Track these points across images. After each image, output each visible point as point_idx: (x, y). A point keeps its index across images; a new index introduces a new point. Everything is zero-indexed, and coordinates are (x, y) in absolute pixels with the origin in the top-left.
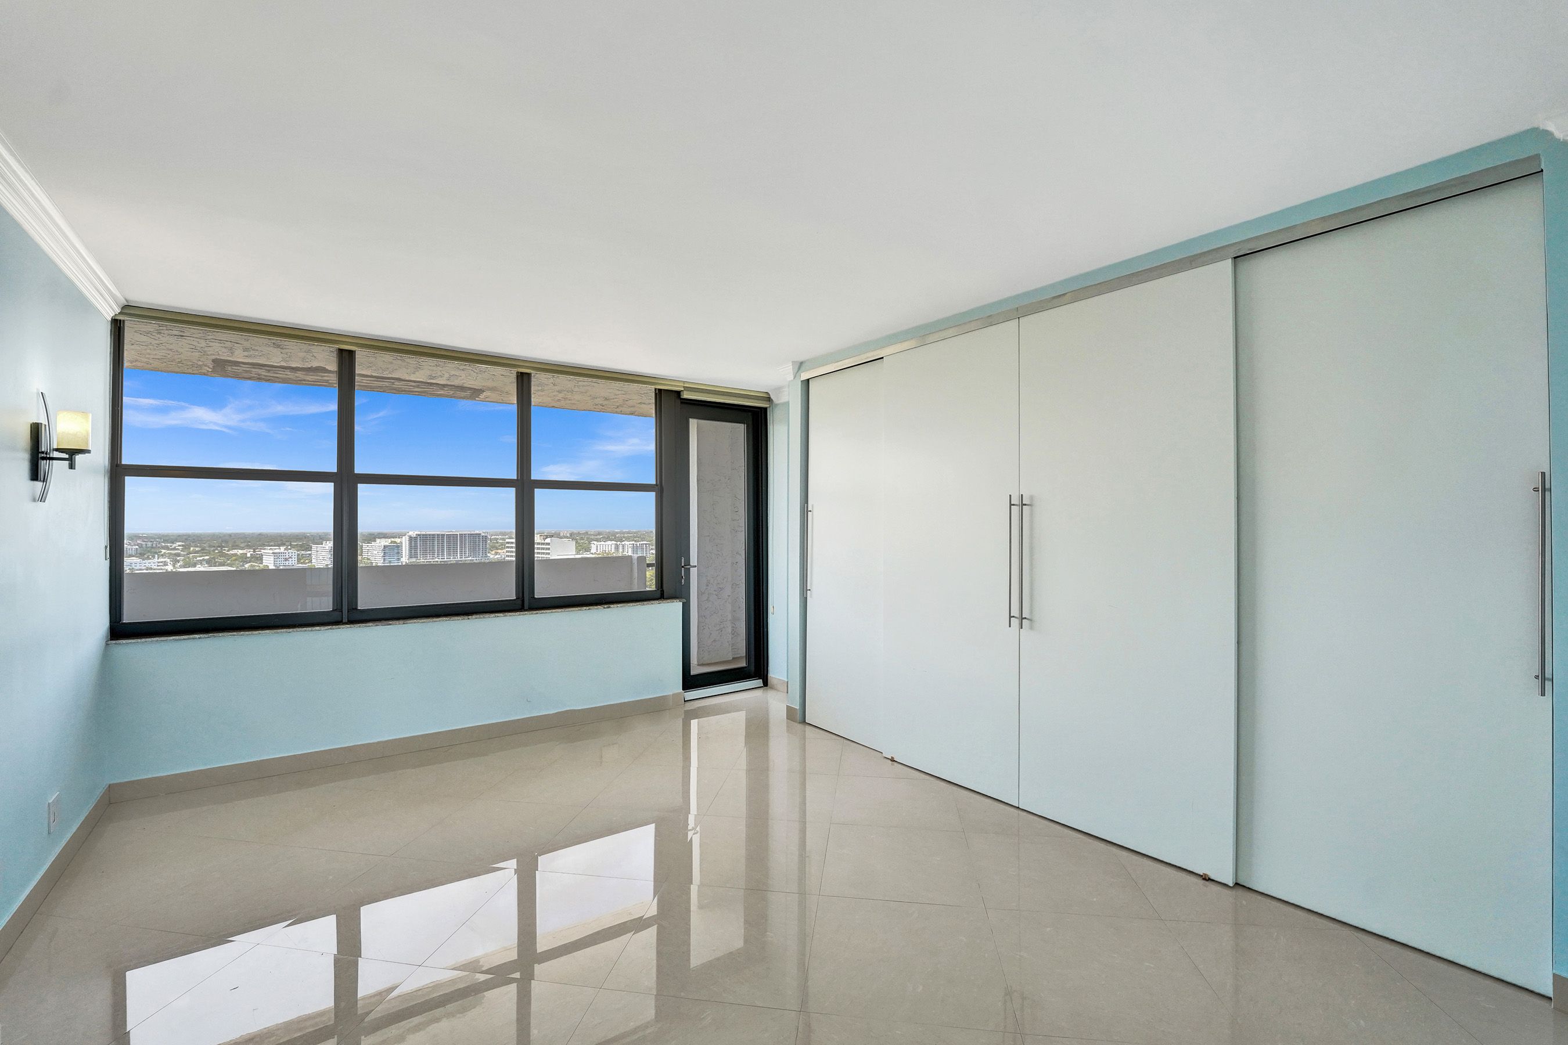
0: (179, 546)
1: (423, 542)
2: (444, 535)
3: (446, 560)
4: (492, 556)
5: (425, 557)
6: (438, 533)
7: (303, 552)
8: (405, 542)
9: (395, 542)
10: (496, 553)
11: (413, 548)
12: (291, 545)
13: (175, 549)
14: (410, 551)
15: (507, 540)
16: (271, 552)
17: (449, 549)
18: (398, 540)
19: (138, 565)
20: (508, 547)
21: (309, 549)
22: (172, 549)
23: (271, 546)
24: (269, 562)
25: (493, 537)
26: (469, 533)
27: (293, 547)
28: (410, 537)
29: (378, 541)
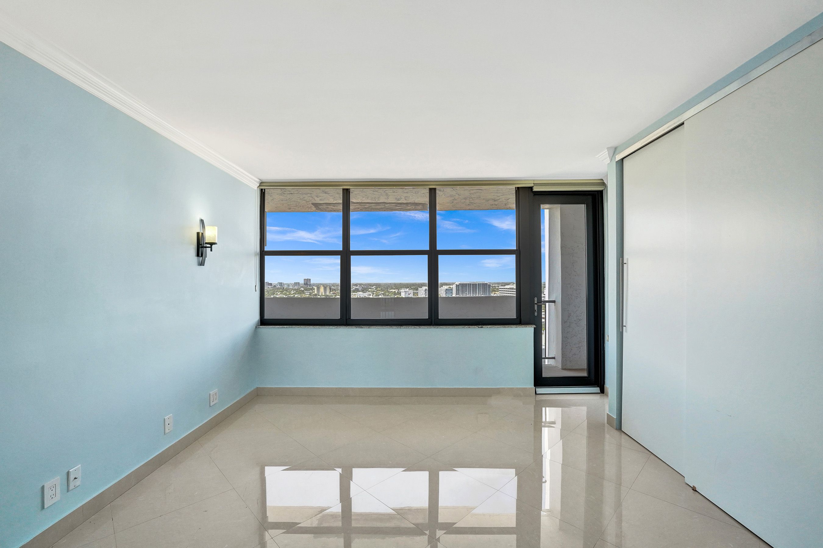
0: (374, 288)
1: (462, 287)
2: (471, 284)
3: (472, 296)
4: (493, 295)
5: (463, 295)
6: (468, 283)
7: (415, 291)
8: (454, 286)
9: (450, 287)
10: (495, 294)
11: (458, 290)
12: (411, 288)
13: (373, 289)
14: (456, 292)
15: (500, 287)
16: (404, 291)
17: (473, 290)
18: (451, 286)
19: (362, 295)
20: (500, 291)
21: (417, 290)
22: (372, 289)
23: (404, 288)
24: (403, 295)
25: (493, 285)
26: (482, 283)
27: (411, 289)
28: (456, 285)
29: (444, 286)
